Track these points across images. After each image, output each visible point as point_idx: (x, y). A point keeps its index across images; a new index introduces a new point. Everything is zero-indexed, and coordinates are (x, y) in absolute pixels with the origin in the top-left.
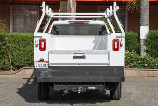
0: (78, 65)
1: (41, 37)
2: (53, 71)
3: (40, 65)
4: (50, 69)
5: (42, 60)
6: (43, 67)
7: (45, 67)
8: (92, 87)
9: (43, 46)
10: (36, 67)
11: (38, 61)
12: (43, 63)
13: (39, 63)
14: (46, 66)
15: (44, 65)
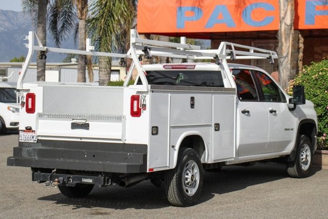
0: (79, 140)
1: (29, 90)
2: (44, 148)
3: (27, 137)
4: (40, 144)
5: (29, 129)
6: (30, 141)
7: (33, 142)
8: (87, 179)
9: (30, 106)
10: (20, 141)
11: (24, 131)
12: (30, 134)
13: (26, 134)
14: (35, 139)
15: (31, 137)
